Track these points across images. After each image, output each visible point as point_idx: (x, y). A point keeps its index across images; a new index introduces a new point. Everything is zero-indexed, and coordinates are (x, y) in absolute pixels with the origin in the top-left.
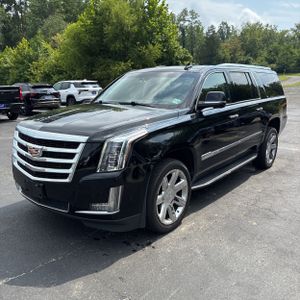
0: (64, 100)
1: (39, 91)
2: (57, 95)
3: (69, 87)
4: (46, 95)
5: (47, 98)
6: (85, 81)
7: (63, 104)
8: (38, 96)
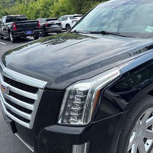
0: (64, 27)
1: (50, 22)
2: (60, 24)
3: (67, 19)
4: (53, 24)
5: (54, 26)
6: (76, 15)
7: (63, 29)
8: (49, 25)
